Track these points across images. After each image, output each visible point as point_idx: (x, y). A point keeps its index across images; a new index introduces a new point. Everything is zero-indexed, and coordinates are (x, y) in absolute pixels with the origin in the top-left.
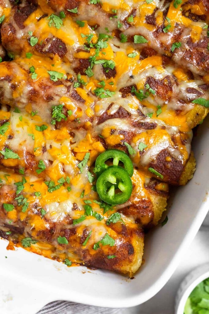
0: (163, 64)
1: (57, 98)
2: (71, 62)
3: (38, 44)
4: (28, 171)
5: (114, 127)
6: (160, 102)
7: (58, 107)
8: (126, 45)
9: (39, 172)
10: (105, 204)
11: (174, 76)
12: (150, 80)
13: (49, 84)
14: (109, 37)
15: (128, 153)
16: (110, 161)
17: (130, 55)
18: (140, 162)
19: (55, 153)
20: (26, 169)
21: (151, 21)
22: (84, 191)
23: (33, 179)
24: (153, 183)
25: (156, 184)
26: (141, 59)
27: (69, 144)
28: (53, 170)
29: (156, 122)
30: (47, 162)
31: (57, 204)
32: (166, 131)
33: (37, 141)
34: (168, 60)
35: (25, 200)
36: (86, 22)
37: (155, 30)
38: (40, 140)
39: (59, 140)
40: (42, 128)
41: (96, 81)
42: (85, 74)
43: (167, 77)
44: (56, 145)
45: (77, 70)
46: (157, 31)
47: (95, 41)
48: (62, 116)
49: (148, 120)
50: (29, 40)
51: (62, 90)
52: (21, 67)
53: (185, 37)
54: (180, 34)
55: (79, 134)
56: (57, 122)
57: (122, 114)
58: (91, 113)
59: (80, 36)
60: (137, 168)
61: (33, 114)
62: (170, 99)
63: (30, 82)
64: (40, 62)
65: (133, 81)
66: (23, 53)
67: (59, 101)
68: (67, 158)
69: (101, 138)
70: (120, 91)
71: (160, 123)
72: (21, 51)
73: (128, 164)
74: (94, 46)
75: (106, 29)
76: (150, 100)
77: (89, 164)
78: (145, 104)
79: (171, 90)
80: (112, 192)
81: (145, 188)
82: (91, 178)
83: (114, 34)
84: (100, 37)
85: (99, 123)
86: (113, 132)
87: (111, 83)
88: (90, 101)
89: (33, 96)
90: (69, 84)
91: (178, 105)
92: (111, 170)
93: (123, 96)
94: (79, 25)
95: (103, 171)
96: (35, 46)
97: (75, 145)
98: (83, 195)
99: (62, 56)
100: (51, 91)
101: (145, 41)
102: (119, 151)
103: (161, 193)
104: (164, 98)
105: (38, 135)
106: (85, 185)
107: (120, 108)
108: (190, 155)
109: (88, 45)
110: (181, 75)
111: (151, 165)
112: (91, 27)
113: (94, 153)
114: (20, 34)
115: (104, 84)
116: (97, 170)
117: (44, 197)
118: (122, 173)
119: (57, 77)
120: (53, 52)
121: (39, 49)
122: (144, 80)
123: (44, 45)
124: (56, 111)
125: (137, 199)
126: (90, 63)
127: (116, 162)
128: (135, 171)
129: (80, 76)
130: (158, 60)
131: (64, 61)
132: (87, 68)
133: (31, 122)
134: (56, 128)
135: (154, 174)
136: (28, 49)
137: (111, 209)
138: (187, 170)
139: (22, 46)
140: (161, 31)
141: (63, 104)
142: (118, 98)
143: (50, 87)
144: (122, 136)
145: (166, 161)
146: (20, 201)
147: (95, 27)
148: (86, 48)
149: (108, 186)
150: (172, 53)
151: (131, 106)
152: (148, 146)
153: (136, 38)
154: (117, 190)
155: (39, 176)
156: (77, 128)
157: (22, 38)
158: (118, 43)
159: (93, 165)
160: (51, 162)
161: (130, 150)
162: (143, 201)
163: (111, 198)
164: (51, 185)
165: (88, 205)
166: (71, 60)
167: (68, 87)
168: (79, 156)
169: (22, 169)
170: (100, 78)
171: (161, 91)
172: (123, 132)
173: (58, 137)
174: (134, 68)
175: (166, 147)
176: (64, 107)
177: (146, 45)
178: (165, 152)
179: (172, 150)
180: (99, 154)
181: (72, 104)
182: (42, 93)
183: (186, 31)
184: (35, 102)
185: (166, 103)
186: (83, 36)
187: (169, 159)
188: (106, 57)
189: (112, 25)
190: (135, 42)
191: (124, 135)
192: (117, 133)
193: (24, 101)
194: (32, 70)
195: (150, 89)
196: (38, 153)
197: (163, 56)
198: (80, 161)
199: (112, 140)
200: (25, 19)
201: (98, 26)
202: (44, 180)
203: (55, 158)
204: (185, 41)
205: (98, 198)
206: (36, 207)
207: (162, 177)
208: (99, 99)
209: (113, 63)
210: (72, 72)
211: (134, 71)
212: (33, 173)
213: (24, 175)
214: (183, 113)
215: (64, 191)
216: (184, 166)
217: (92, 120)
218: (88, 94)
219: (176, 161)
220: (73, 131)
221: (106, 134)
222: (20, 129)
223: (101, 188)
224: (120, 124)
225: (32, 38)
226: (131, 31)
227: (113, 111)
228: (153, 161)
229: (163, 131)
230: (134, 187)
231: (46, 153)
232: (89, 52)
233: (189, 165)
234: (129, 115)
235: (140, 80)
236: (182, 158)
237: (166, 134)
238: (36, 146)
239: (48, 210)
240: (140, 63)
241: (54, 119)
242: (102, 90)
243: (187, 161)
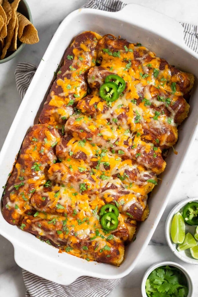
0: (132, 163)
1: (82, 180)
2: (89, 163)
3: (73, 155)
4: (69, 215)
5: (109, 194)
6: (131, 181)
7: (83, 184)
8: (115, 154)
9: (74, 215)
10: (105, 230)
11: (138, 169)
12: (126, 171)
13: (79, 173)
14: (107, 151)
15: (116, 206)
16: (107, 209)
17: (117, 159)
18: (122, 210)
19: (82, 206)
20: (68, 214)
21: (126, 143)
22: (95, 224)
23: (71, 219)
24: (128, 220)
25: (130, 221)
26: (122, 161)
27: (88, 202)
28: (81, 214)
29: (130, 191)
30: (78, 210)
31: (83, 231)
32: (135, 195)
33: (73, 200)
34: (134, 162)
35: (67, 229)
36: (96, 144)
37: (128, 148)
38: (74, 200)
39: (83, 200)
40: (75, 194)
41: (101, 172)
42: (96, 169)
43: (135, 169)
44: (82, 202)
45: (91, 167)
46: (129, 148)
47: (100, 153)
48: (85, 188)
49: (126, 190)
50: (69, 153)
51: (84, 176)
52: (65, 165)
53: (142, 151)
54: (140, 149)
55: (93, 197)
56: (82, 191)
57: (113, 187)
58: (98, 187)
59: (93, 150)
60: (120, 213)
61: (71, 188)
62: (136, 180)
63: (69, 172)
64: (74, 163)
65: (118, 172)
66: (66, 159)
67: (83, 181)
68: (87, 208)
69: (103, 199)
70: (112, 176)
71: (131, 191)
72: (65, 158)
73: (116, 211)
74: (100, 155)
75: (105, 147)
76: (126, 180)
77: (98, 211)
78: (124, 182)
79: (136, 176)
80: (109, 224)
81: (125, 222)
82: (98, 218)
83: (109, 150)
84: (102, 151)
85: (102, 192)
86: (109, 196)
87: (108, 173)
88: (98, 181)
89: (71, 179)
90: (88, 173)
91: (139, 183)
92: (108, 214)
93: (114, 179)
94: (93, 145)
95: (104, 214)
96: (72, 156)
97: (91, 202)
98: (95, 226)
99: (84, 160)
100: (79, 177)
101: (123, 153)
102: (112, 205)
103: (133, 225)
104: (133, 179)
105: (73, 197)
106: (96, 221)
107: (112, 184)
108: (146, 207)
109: (97, 155)
110: (141, 168)
111: (127, 211)
112: (98, 146)
113: (100, 206)
114: (65, 150)
115: (105, 173)
116: (101, 214)
117: (76, 227)
118: (113, 216)
119: (82, 170)
120: (80, 158)
121: (74, 157)
122: (124, 171)
123: (76, 155)
124: (82, 186)
125: (121, 228)
126: (98, 163)
127: (110, 210)
128: (120, 215)
129: (93, 169)
130: (130, 162)
131: (86, 163)
132: (96, 166)
133: (70, 191)
134: (82, 194)
135: (129, 215)
136: (68, 157)
137: (108, 233)
138: (145, 214)
139: (66, 156)
140: (131, 148)
141: (85, 183)
142: (111, 180)
143: (79, 175)
144: (113, 198)
145: (135, 210)
146: (65, 229)
147: (100, 146)
148: (96, 156)
149: (107, 221)
150: (136, 158)
151: (118, 183)
152: (126, 202)
153: (119, 151)
154: (111, 224)
155: (74, 217)
156: (92, 194)
157: (66, 152)
158: (111, 154)
159: (100, 211)
160: (80, 210)
161: (117, 204)
162: (124, 229)
163: (108, 227)
164: (80, 221)
165: (98, 231)
166: (89, 162)
167: (88, 175)
168: (93, 208)
169: (66, 214)
170: (103, 170)
171: (132, 176)
172: (114, 196)
173: (83, 199)
174: (118, 165)
175: (134, 203)
176: (86, 184)
177: (124, 155)
178: (134, 205)
179: (137, 204)
180: (102, 206)
181: (89, 183)
182: (75, 178)
183: (143, 148)
184: (72, 182)
185: (134, 181)
186: (95, 151)
187: (136, 208)
188: (106, 161)
189: (108, 145)
190: (119, 153)
191: (114, 197)
192: (110, 196)
193: (67, 181)
194: (71, 167)
195: (126, 175)
196: (73, 206)
197: (132, 160)
198: (93, 210)
199: (108, 200)
200: (67, 143)
201: (102, 146)
202: (76, 219)
203: (81, 208)
204: (143, 152)
205: (102, 228)
206: (72, 232)
207: (133, 217)
208: (102, 180)
209: (108, 163)
210: (89, 168)
211: (119, 167)
212: (71, 216)
213: (66, 217)
214: (142, 186)
215: (86, 224)
216: (143, 212)
217: (99, 190)
218: (97, 178)
219: (139, 209)
220: (90, 195)
221: (106, 197)
222: (65, 195)
223: (104, 222)
224: (112, 192)
225: (70, 152)
226: (117, 148)
227: (109, 186)
228: (128, 209)
229: (133, 195)
230: (119, 222)
231: (77, 206)
232: (97, 158)
233: (146, 211)
234: (117, 187)
235: (121, 171)
236: (142, 208)
237: (134, 197)
238: (72, 203)
239: (78, 233)
240: (121, 163)
241: (81, 190)
242: (103, 176)
243: (145, 209)
